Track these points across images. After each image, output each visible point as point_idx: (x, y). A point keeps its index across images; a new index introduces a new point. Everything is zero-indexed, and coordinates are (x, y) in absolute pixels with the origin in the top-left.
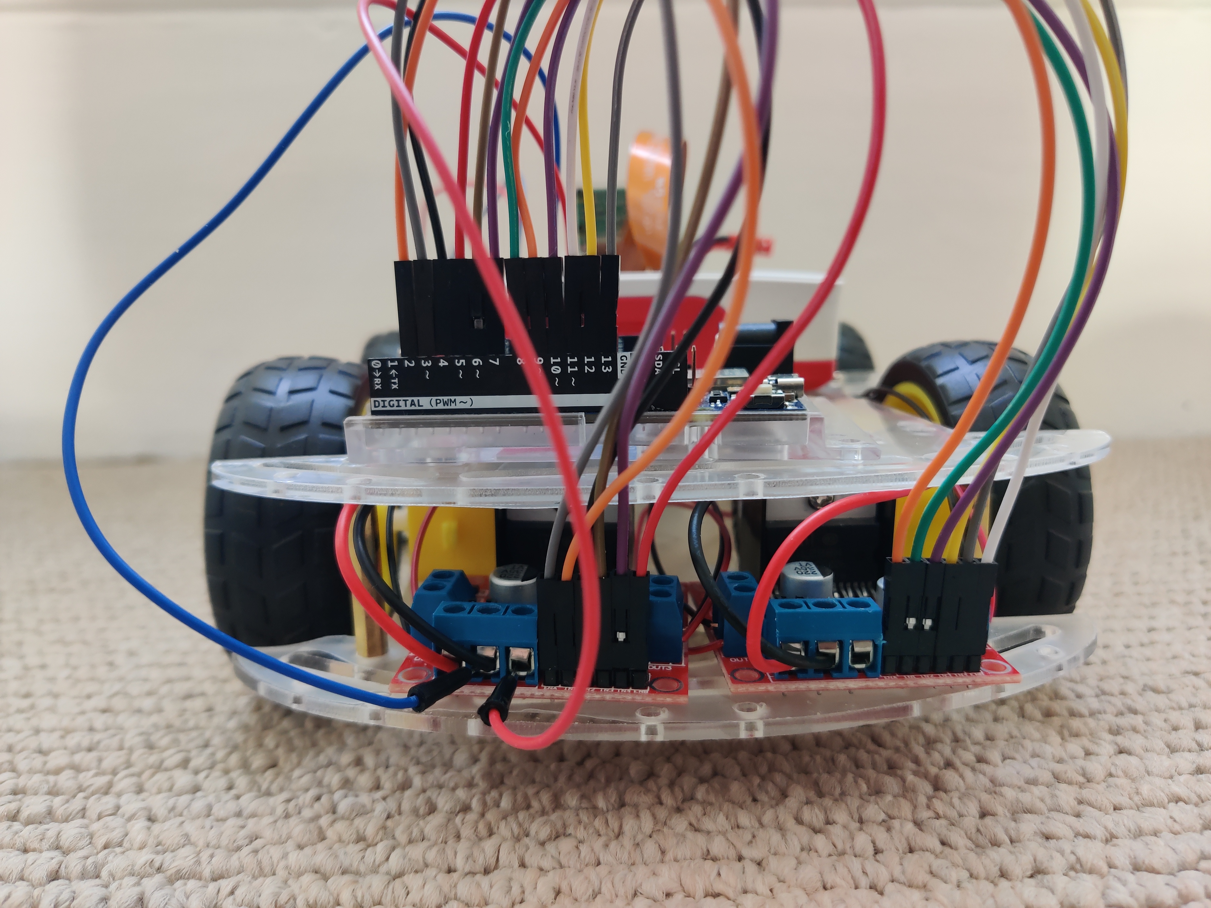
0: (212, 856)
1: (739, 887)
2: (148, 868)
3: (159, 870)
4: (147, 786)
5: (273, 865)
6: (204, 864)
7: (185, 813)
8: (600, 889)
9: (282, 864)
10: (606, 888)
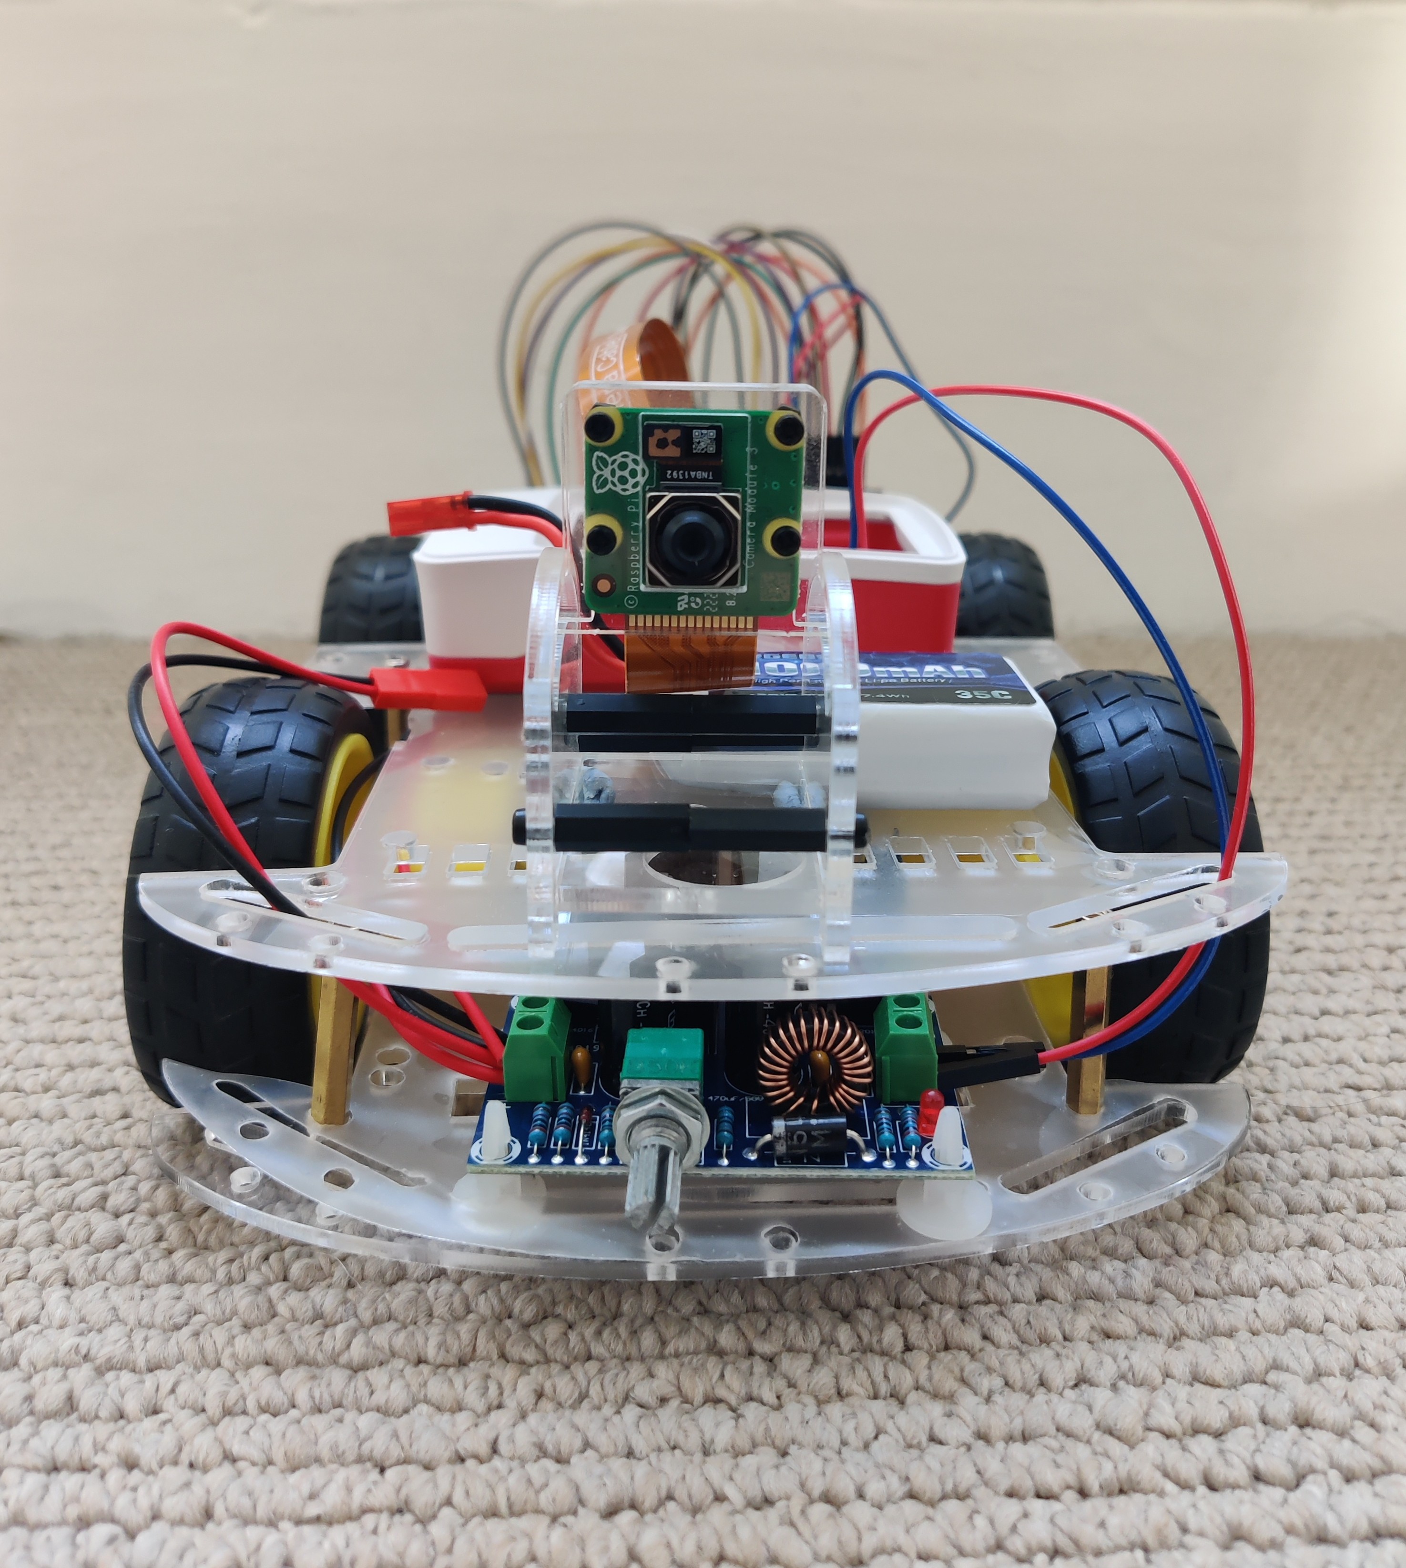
0: (146, 1340)
1: (743, 1392)
2: (73, 1355)
3: (86, 1357)
4: (59, 1234)
5: (217, 1352)
6: (138, 1350)
7: (109, 1276)
8: (588, 1391)
9: (228, 1351)
10: (595, 1390)
